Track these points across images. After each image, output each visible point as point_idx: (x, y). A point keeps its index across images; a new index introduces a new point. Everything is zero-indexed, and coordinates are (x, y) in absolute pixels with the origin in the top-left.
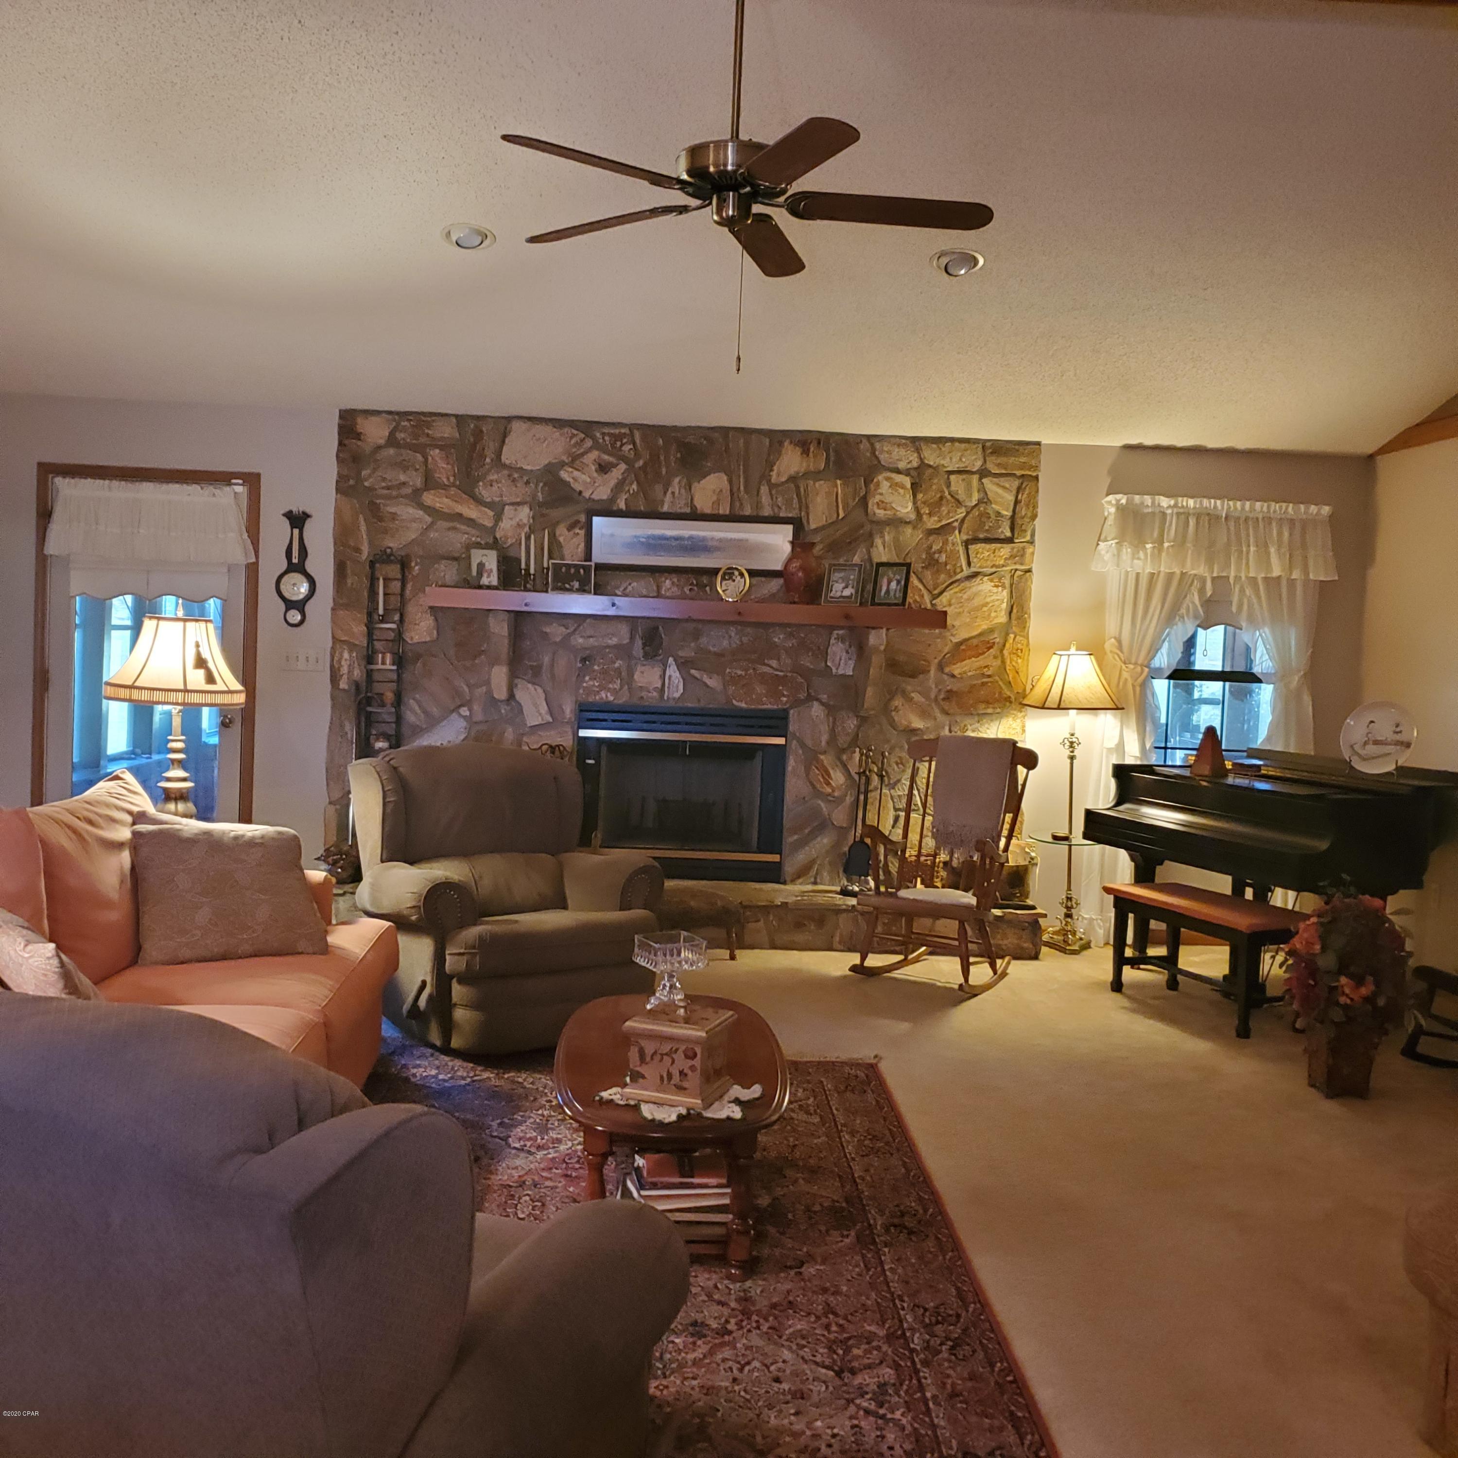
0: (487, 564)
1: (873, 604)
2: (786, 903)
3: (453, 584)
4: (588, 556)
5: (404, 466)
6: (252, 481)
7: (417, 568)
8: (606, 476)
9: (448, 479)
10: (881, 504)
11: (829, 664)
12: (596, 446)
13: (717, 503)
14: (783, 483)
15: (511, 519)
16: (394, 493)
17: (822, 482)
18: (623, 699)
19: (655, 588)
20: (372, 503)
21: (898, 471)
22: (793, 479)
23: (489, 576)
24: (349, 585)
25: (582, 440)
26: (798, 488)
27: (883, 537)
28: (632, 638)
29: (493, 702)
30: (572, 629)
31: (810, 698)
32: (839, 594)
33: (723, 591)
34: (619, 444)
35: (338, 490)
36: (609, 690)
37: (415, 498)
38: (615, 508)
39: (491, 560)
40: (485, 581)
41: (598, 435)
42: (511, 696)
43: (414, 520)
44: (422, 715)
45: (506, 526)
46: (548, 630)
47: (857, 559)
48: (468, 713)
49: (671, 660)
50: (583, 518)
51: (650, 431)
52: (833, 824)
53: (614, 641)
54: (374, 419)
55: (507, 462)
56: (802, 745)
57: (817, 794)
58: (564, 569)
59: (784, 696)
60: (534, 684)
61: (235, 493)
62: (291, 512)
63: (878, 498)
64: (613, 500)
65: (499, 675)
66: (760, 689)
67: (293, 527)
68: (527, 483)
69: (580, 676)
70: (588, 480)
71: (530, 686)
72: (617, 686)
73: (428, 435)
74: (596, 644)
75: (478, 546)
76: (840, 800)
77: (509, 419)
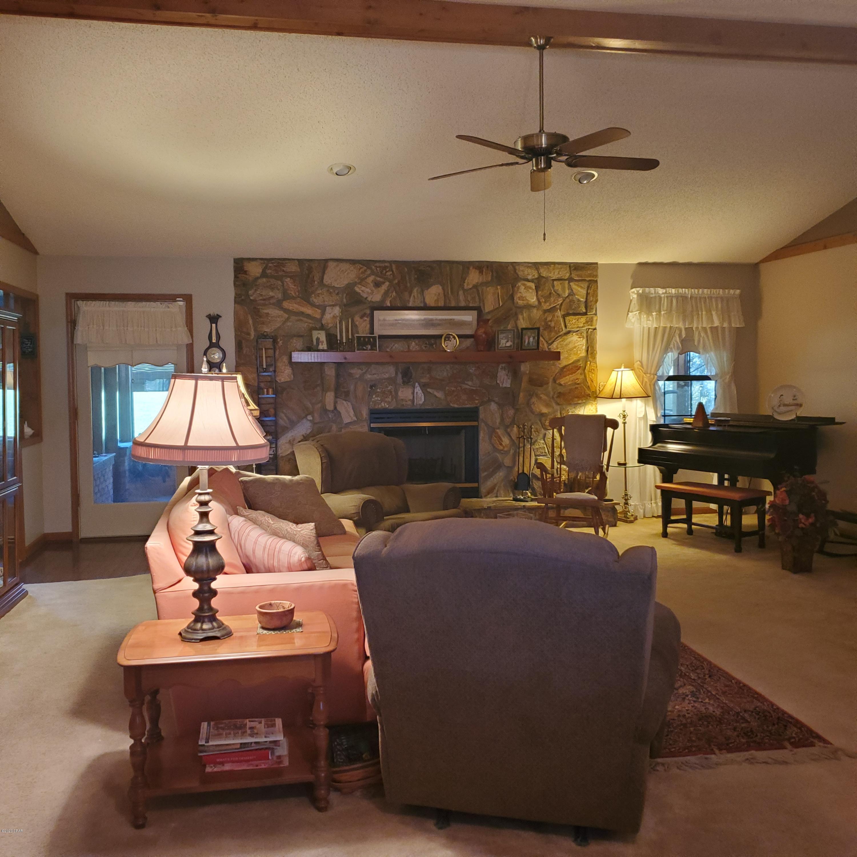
0: (321, 338)
1: (522, 349)
2: (490, 507)
3: (301, 349)
4: (372, 331)
5: (272, 288)
6: (188, 299)
7: (281, 342)
8: (379, 289)
9: (295, 293)
10: (522, 298)
11: (498, 382)
12: (373, 273)
13: (437, 301)
14: (470, 289)
15: (330, 314)
16: (267, 303)
17: (490, 288)
18: (393, 406)
19: (407, 346)
20: (255, 308)
21: (528, 280)
22: (475, 287)
23: (322, 345)
24: (244, 352)
25: (365, 271)
26: (478, 291)
27: (522, 314)
28: (396, 374)
29: (325, 410)
30: (364, 371)
31: (489, 401)
32: (504, 345)
33: (446, 346)
34: (384, 271)
35: (236, 302)
36: (386, 402)
37: (279, 304)
38: (385, 306)
39: (322, 336)
40: (321, 347)
41: (373, 267)
42: (335, 408)
43: (279, 316)
44: (287, 421)
45: (328, 317)
46: (352, 371)
47: (510, 327)
48: (311, 418)
49: (417, 384)
50: (368, 312)
51: (401, 264)
52: (504, 465)
53: (387, 376)
54: (254, 263)
55: (327, 284)
56: (487, 425)
57: (496, 449)
59: (477, 400)
60: (345, 400)
61: (180, 305)
62: (210, 315)
63: (519, 295)
64: (383, 300)
65: (330, 397)
66: (464, 397)
67: (211, 323)
68: (338, 294)
69: (370, 395)
70: (370, 291)
71: (344, 402)
72: (389, 399)
73: (283, 271)
74: (378, 378)
76: (507, 453)
77: (326, 261)
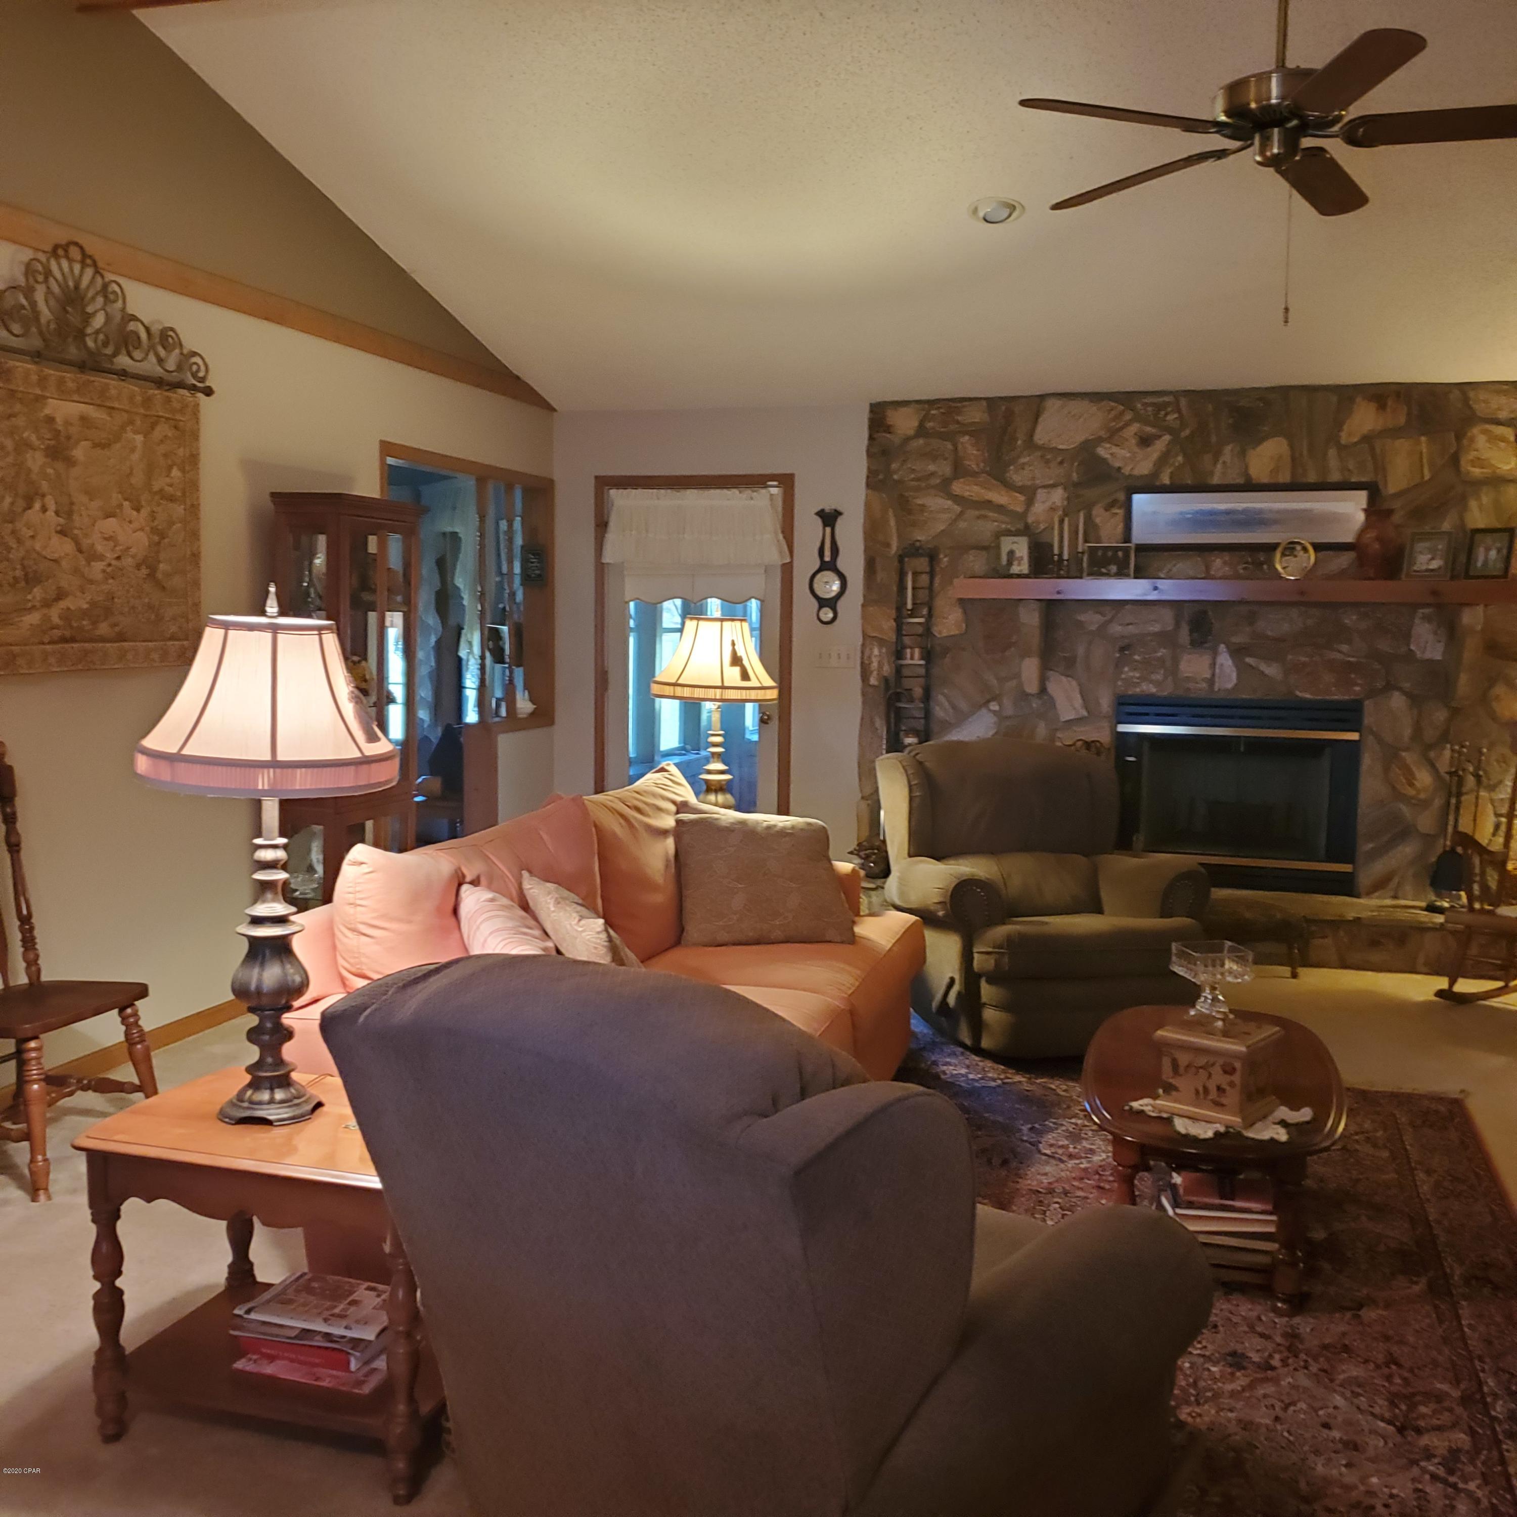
0: (1017, 551)
1: (1468, 576)
2: (1359, 918)
3: (982, 574)
4: (1127, 538)
5: (934, 457)
6: (787, 481)
7: (945, 559)
8: (1149, 449)
9: (978, 465)
10: (1479, 462)
11: (1413, 647)
12: (1137, 418)
13: (1275, 471)
14: (1356, 444)
15: (1043, 502)
16: (923, 485)
17: (1402, 440)
18: (1167, 690)
19: (1204, 568)
20: (902, 496)
21: (1498, 422)
22: (1367, 439)
23: (1019, 565)
24: (879, 579)
25: (1122, 413)
26: (1372, 449)
27: (1479, 499)
28: (1177, 625)
29: (1025, 696)
30: (1108, 617)
31: (1389, 687)
32: (1424, 567)
33: (1284, 568)
34: (1163, 413)
35: (868, 485)
36: (1151, 682)
37: (944, 487)
38: (1158, 483)
39: (1021, 546)
40: (1015, 569)
41: (1139, 406)
42: (1043, 690)
43: (944, 510)
44: (951, 710)
45: (1039, 508)
46: (1082, 617)
47: (1446, 526)
48: (997, 708)
49: (1222, 647)
50: (1121, 496)
51: (1198, 397)
52: (1417, 830)
53: (1156, 628)
54: (904, 410)
55: (1040, 442)
56: (1380, 740)
57: (1399, 796)
58: (1100, 553)
59: (1357, 685)
60: (1068, 676)
61: (772, 495)
62: (823, 510)
63: (1473, 455)
64: (1155, 474)
65: (1030, 668)
66: (1328, 678)
67: (825, 525)
68: (1061, 463)
69: (1118, 665)
70: (1128, 455)
71: (1063, 678)
72: (1158, 677)
73: (958, 422)
74: (1137, 632)
75: (1009, 533)
76: (1424, 804)
77: (1042, 397)
